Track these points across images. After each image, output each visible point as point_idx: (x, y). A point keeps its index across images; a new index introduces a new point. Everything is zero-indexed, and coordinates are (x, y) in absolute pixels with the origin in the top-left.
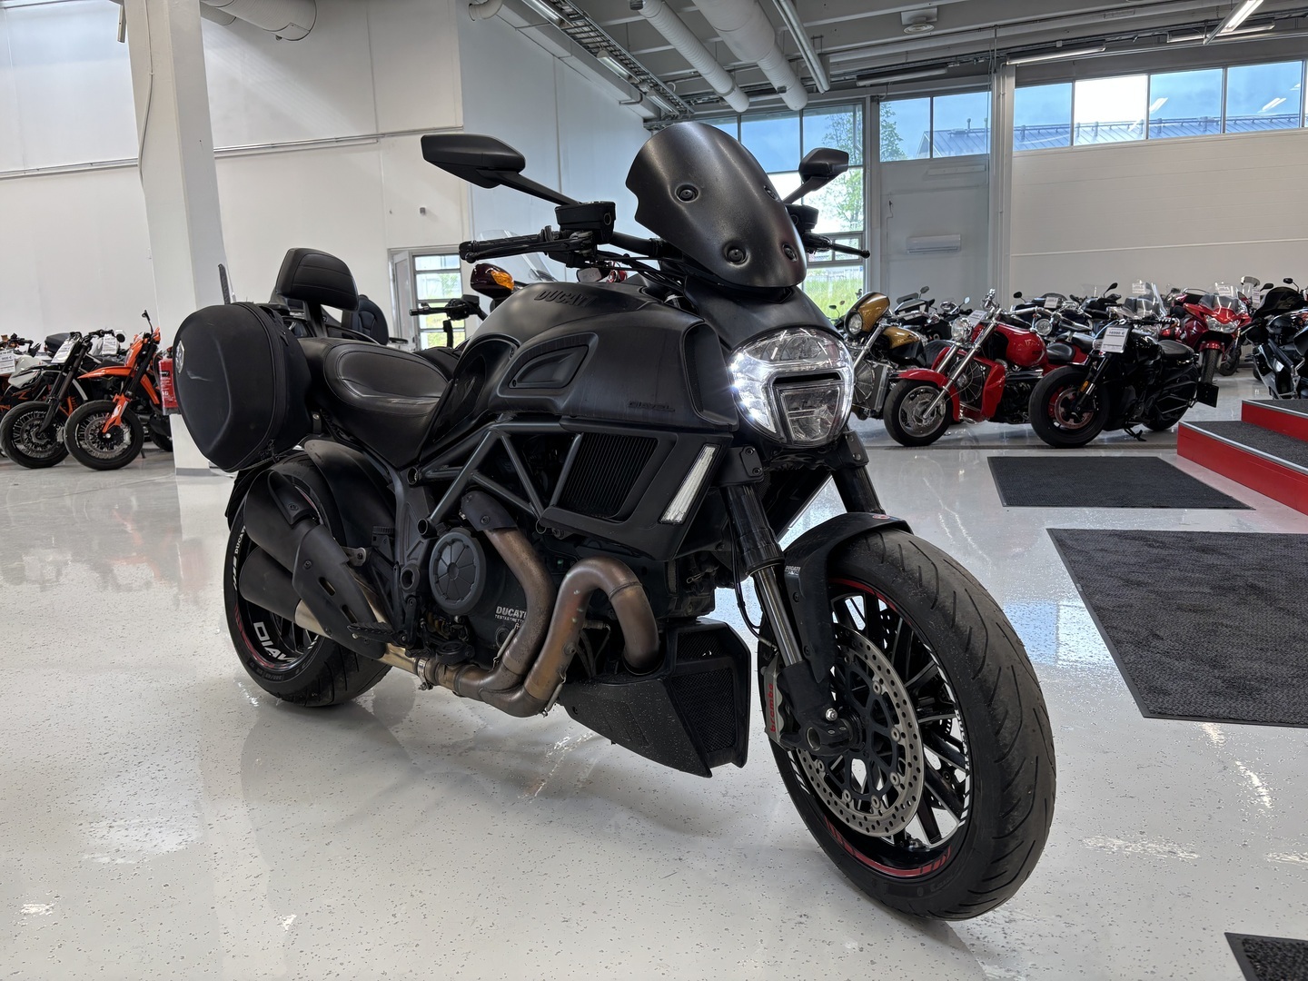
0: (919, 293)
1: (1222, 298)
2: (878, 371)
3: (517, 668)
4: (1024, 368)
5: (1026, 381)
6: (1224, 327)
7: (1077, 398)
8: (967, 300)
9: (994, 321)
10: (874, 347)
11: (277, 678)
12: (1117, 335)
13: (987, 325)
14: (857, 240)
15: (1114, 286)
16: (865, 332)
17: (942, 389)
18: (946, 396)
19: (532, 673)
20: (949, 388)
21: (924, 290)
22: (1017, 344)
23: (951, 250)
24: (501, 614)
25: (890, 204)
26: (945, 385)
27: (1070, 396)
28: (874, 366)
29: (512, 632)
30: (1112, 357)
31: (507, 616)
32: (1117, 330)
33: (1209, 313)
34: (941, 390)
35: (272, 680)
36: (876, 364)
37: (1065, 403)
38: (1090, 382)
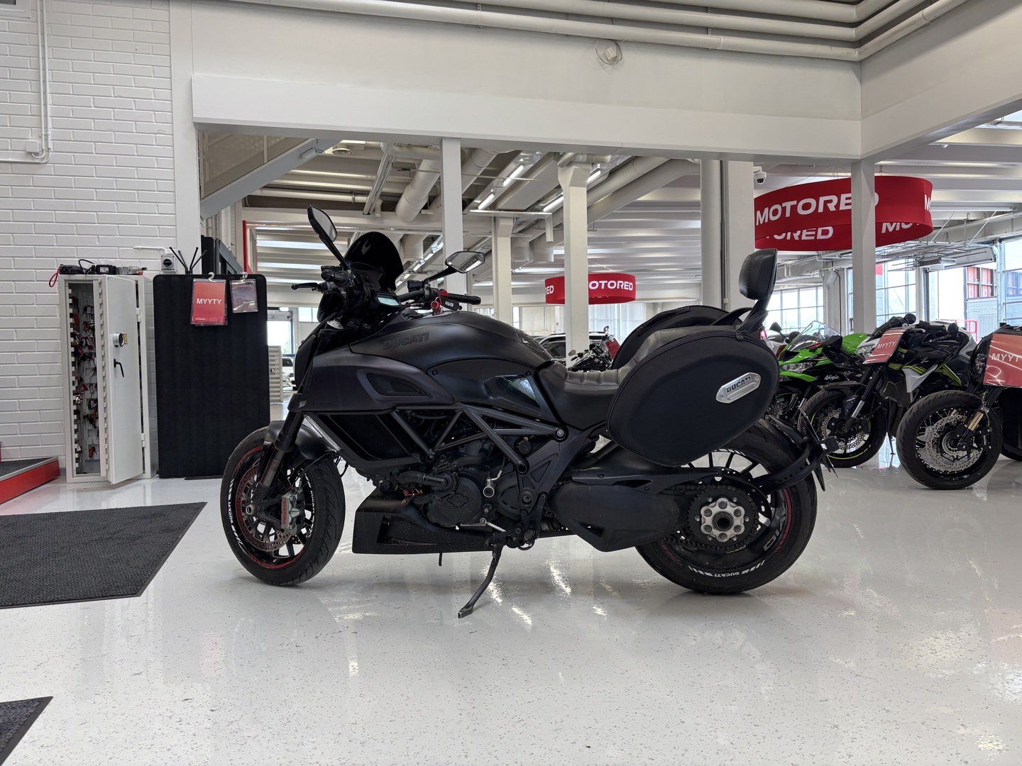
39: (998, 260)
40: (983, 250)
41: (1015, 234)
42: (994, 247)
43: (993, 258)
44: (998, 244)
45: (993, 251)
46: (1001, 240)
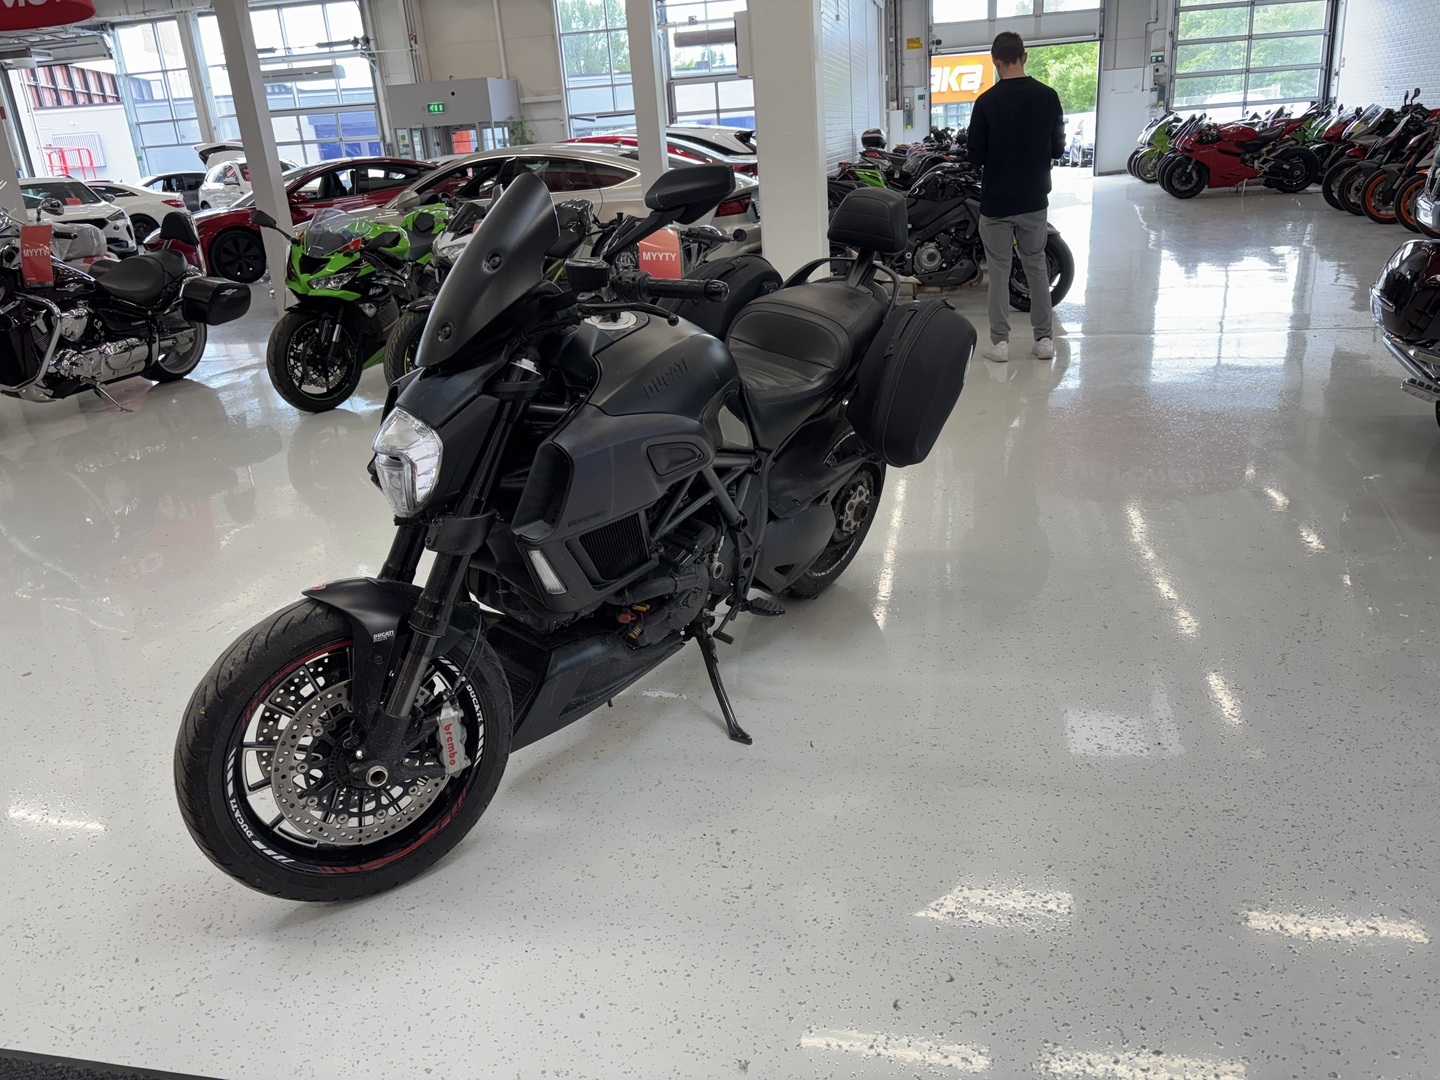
39: (114, 56)
40: (92, 40)
41: (126, 19)
42: (105, 36)
43: (106, 53)
44: (110, 31)
45: (104, 42)
46: (113, 26)
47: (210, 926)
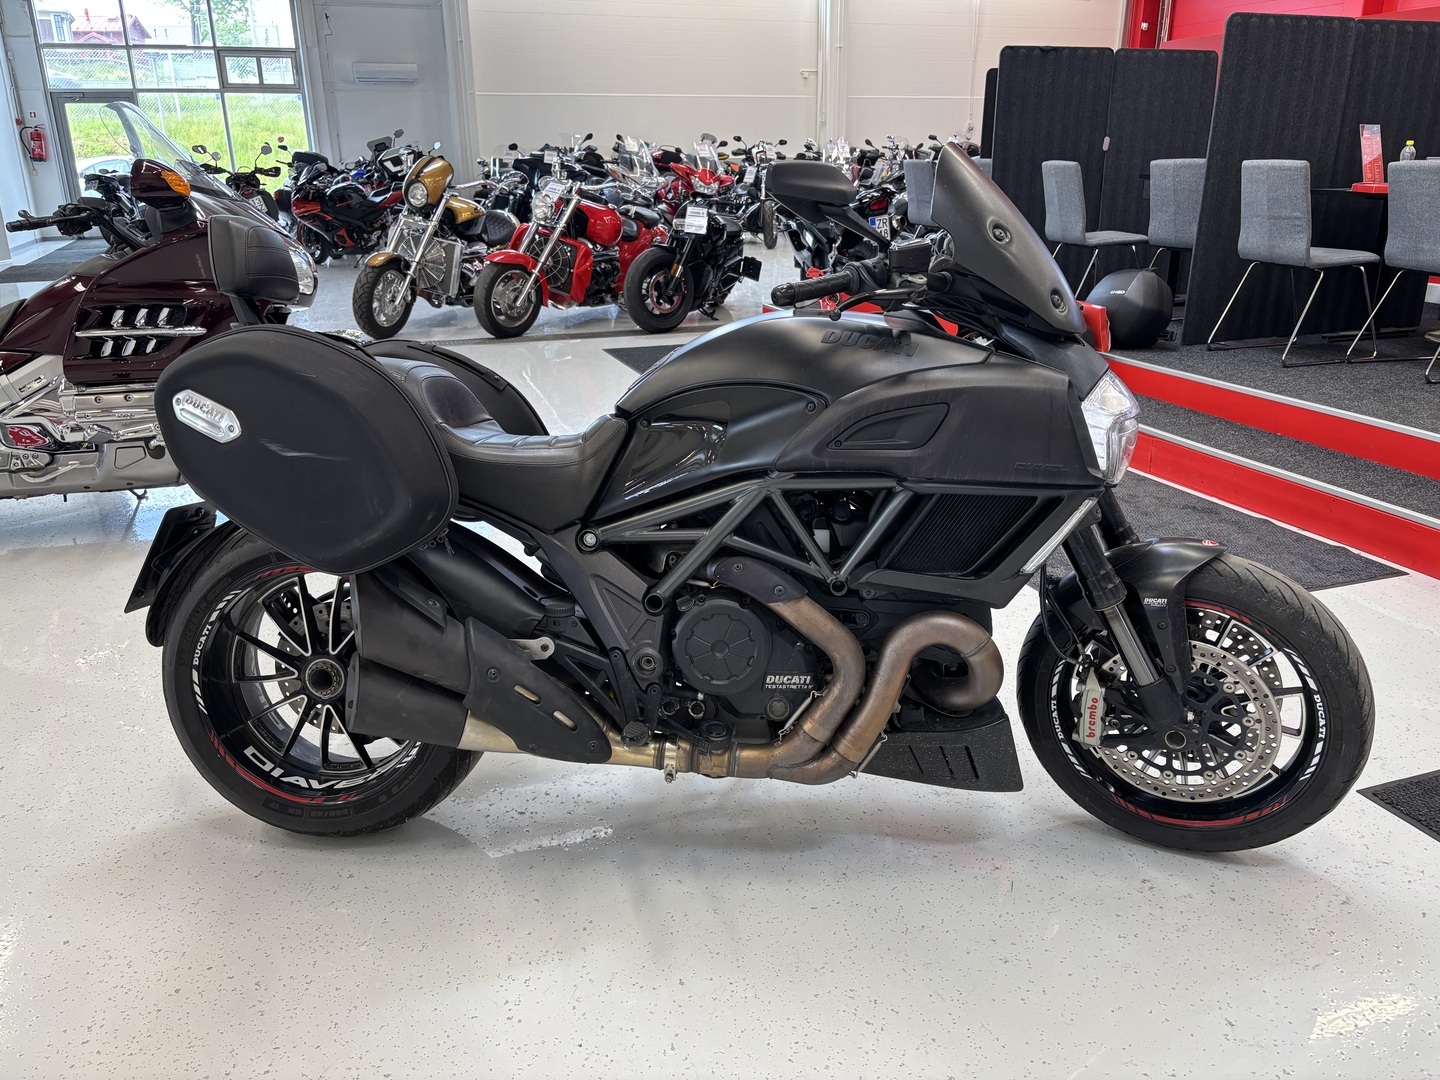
0: (393, 137)
1: (701, 159)
2: (450, 250)
3: (823, 735)
4: (605, 248)
5: (606, 261)
6: (708, 189)
7: (667, 283)
8: (437, 145)
9: (575, 198)
10: (441, 222)
11: (339, 813)
12: (697, 215)
13: (568, 201)
14: (289, 60)
15: (589, 137)
16: (430, 204)
17: (532, 273)
18: (537, 280)
19: (848, 737)
20: (539, 272)
21: (399, 134)
22: (596, 221)
23: (407, 82)
24: (774, 683)
25: (327, 17)
26: (534, 268)
27: (661, 279)
28: (444, 245)
29: (808, 700)
30: (696, 238)
31: (783, 684)
32: (697, 209)
33: (693, 173)
34: (530, 274)
35: (329, 817)
36: (446, 242)
37: (657, 286)
38: (678, 263)
47: (1344, 903)
